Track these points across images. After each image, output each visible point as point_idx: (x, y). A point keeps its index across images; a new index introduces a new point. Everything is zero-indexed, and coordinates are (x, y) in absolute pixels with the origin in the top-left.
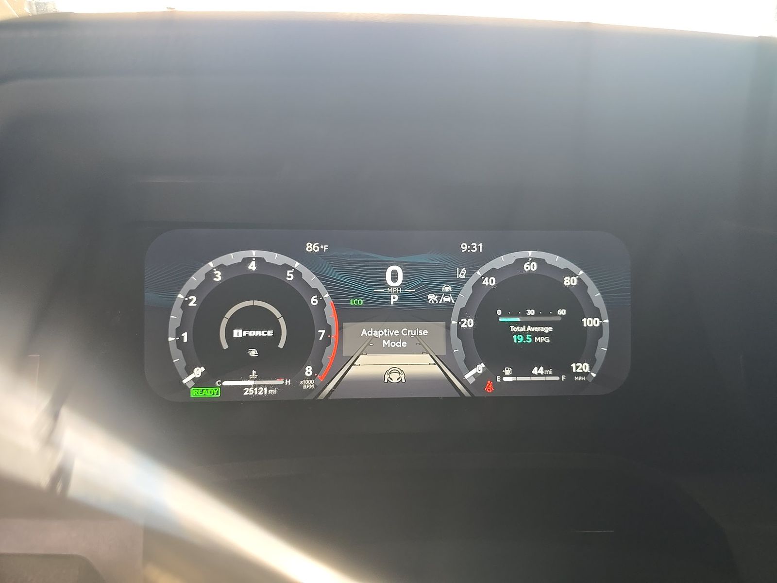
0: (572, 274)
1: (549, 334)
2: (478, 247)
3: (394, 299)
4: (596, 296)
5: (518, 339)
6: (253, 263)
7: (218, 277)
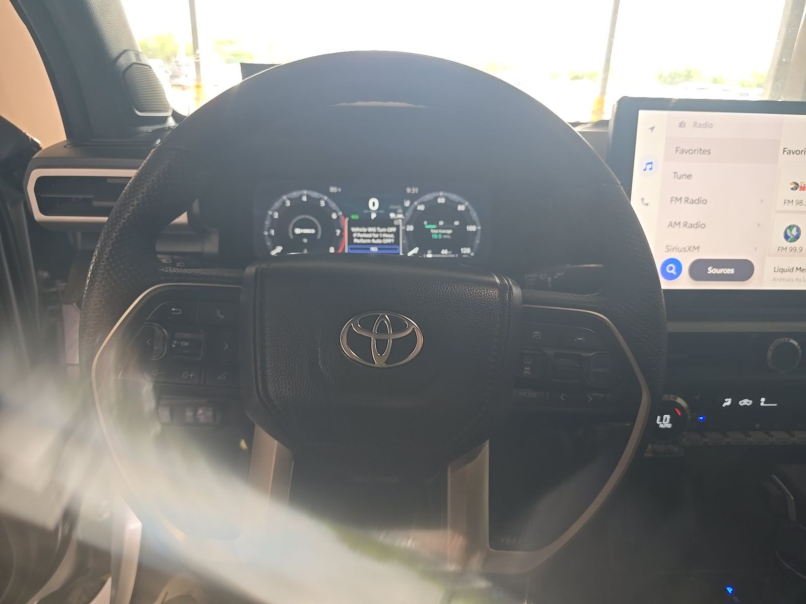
0: (461, 204)
1: (450, 234)
2: (415, 190)
3: (373, 216)
4: (474, 215)
5: (435, 236)
6: (306, 197)
7: (288, 203)
